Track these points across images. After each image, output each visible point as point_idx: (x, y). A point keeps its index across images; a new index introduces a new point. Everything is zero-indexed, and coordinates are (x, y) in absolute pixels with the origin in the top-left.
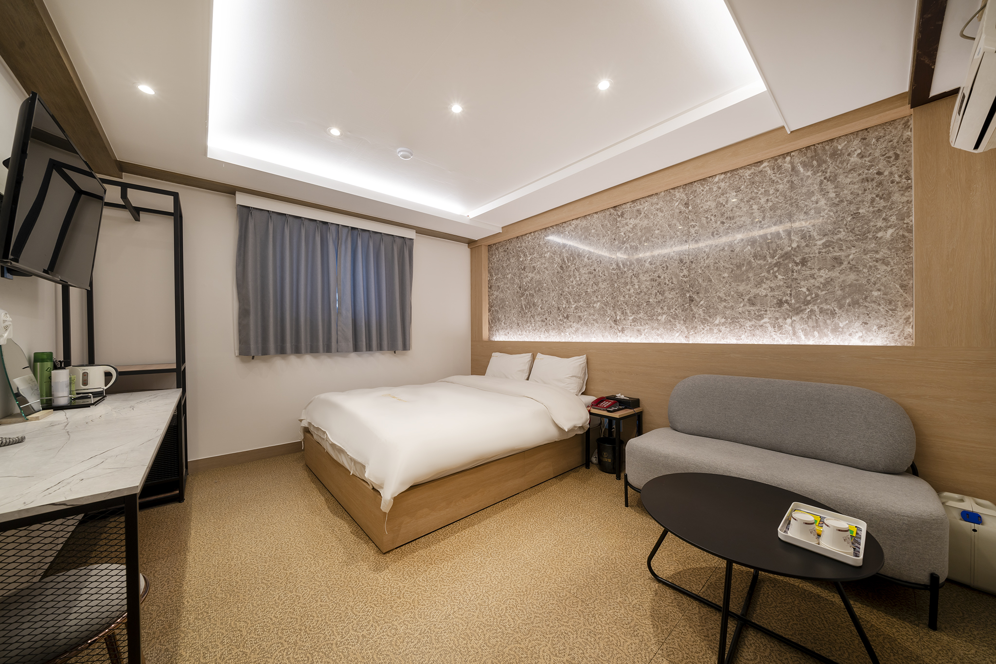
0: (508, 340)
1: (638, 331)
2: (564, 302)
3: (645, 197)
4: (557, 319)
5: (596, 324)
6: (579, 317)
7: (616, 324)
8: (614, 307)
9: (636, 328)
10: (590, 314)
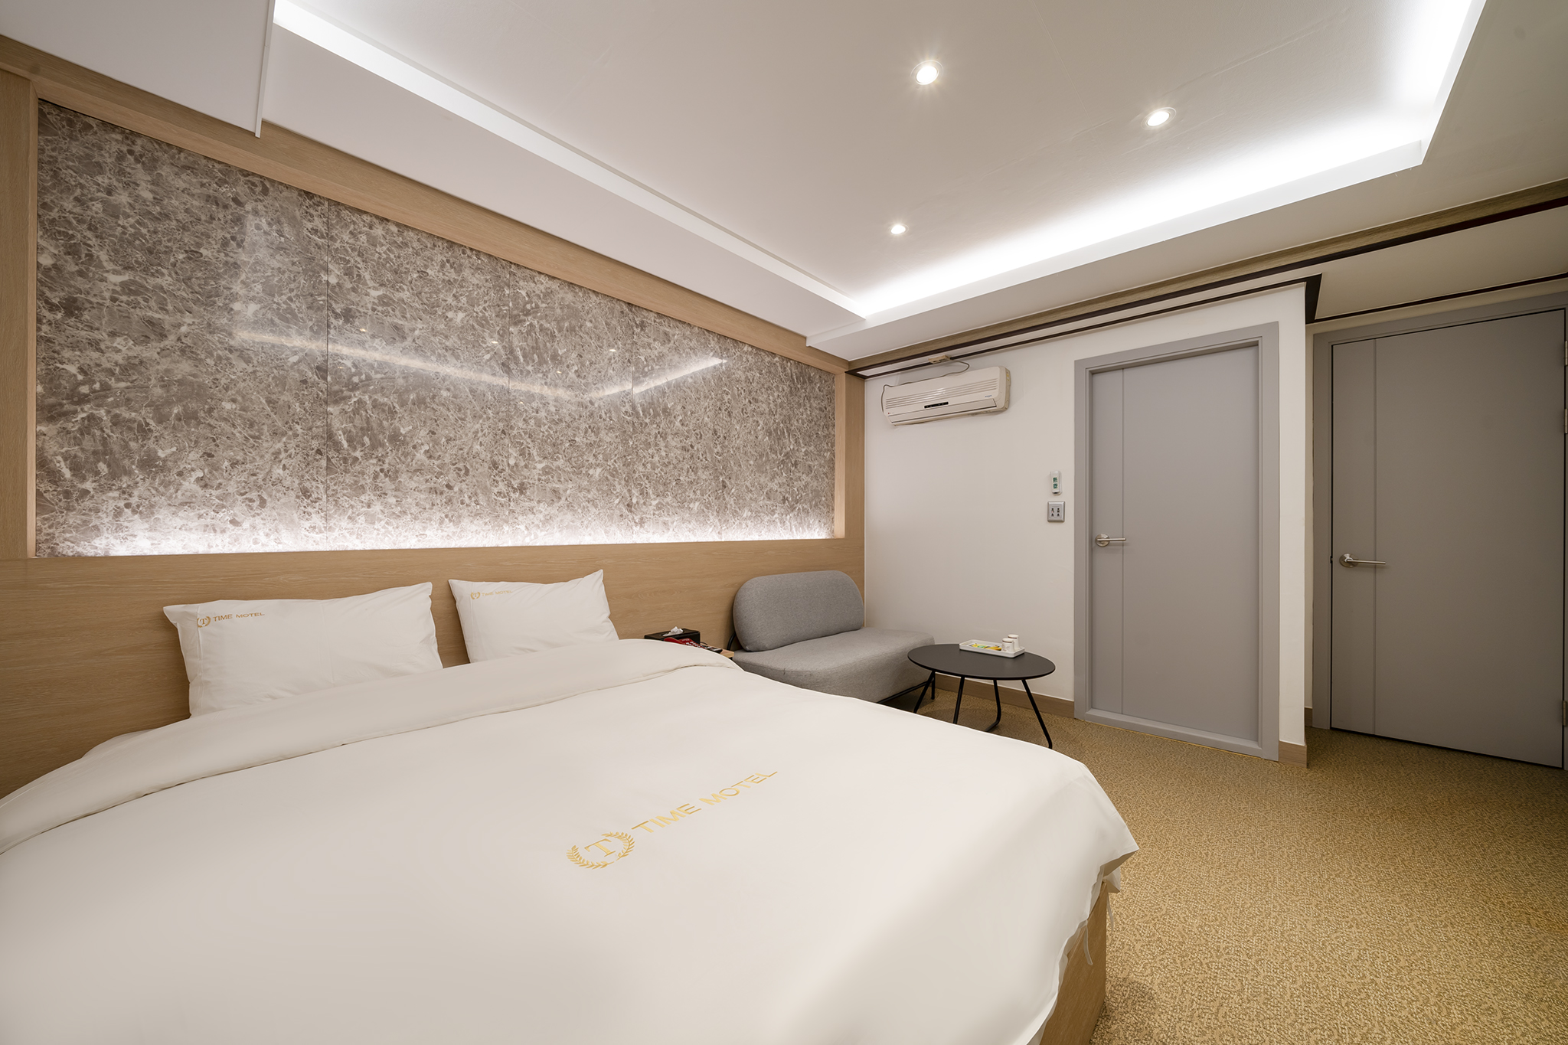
0: (234, 550)
1: (665, 523)
2: (514, 452)
3: (676, 320)
4: (490, 491)
5: (593, 510)
6: (555, 491)
7: (631, 511)
8: (627, 481)
9: (661, 519)
10: (580, 489)
